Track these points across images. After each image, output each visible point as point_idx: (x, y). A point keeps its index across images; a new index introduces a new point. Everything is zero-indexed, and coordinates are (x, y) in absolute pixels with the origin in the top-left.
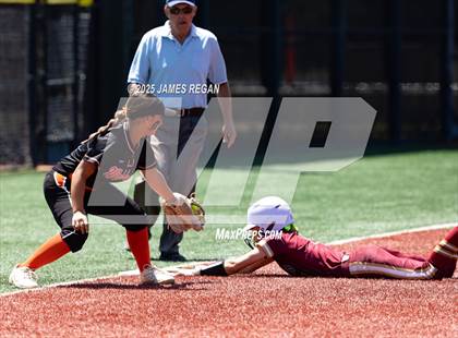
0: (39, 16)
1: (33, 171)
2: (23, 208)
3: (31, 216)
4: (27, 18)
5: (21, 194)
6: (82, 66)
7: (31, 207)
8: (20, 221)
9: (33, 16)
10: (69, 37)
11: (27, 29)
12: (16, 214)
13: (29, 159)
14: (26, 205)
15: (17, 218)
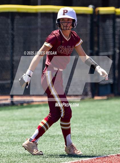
0: (95, 20)
1: (92, 99)
2: (85, 118)
3: (88, 122)
4: (89, 21)
5: (84, 111)
6: (117, 45)
7: (88, 118)
8: (82, 125)
9: (92, 20)
10: (111, 31)
11: (89, 27)
12: (81, 121)
13: (90, 93)
14: (86, 117)
15: (80, 123)
